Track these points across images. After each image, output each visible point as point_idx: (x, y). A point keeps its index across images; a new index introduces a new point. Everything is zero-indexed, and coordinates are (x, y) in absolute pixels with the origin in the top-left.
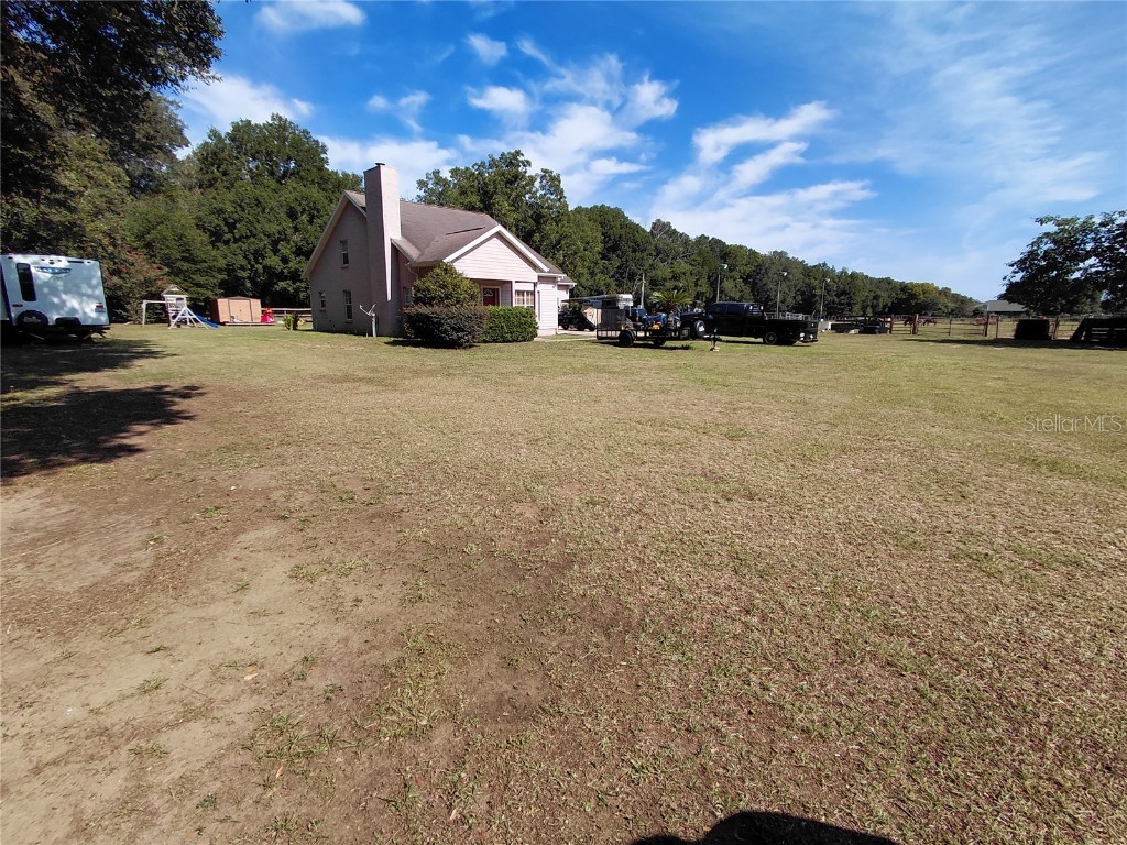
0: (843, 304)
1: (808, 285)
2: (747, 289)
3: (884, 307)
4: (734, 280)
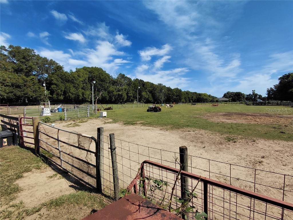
0: (178, 99)
1: (168, 93)
2: (150, 95)
3: (195, 100)
4: (146, 92)
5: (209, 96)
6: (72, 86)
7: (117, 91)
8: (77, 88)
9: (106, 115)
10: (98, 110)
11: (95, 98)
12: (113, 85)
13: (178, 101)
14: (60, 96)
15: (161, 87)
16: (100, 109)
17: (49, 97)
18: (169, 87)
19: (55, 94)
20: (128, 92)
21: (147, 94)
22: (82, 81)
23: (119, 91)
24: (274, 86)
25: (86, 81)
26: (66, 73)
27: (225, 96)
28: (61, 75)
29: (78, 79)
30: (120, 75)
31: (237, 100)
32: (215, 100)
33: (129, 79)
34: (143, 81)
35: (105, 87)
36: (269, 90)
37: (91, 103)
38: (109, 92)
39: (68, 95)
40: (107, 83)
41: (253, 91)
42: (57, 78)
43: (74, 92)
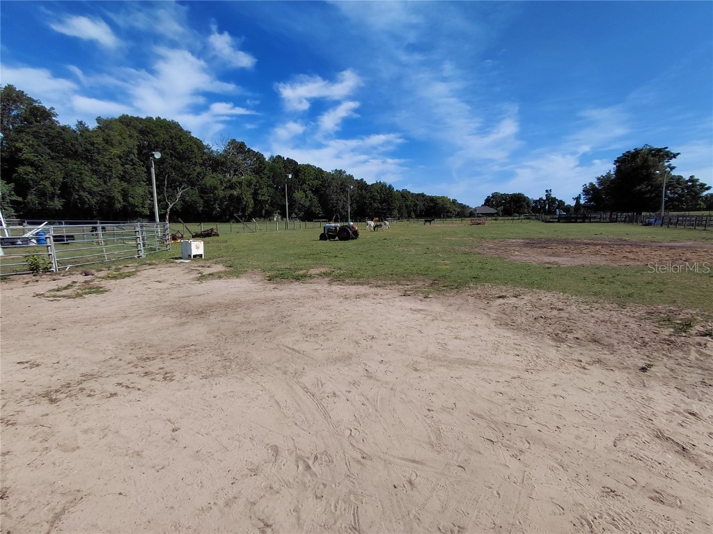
0: (384, 210)
1: (360, 195)
2: (315, 200)
3: (421, 211)
4: (305, 191)
5: (454, 202)
6: (86, 169)
7: (226, 188)
8: (104, 178)
9: (201, 251)
10: (174, 238)
11: (163, 207)
12: (214, 170)
13: (384, 213)
14: (52, 199)
15: (341, 180)
16: (180, 236)
17: (13, 202)
18: (362, 180)
19: (31, 193)
20: (256, 190)
21: (307, 197)
22: (120, 157)
23: (232, 187)
24: (598, 179)
25: (132, 156)
26: (64, 130)
27: (488, 202)
28: (47, 135)
29: (106, 150)
30: (232, 144)
31: (515, 212)
32: (468, 212)
33: (259, 157)
34: (296, 163)
35: (190, 174)
36: (586, 187)
37: (151, 218)
38: (203, 191)
39: (77, 197)
40: (195, 164)
41: (547, 191)
42: (35, 143)
43: (95, 189)
